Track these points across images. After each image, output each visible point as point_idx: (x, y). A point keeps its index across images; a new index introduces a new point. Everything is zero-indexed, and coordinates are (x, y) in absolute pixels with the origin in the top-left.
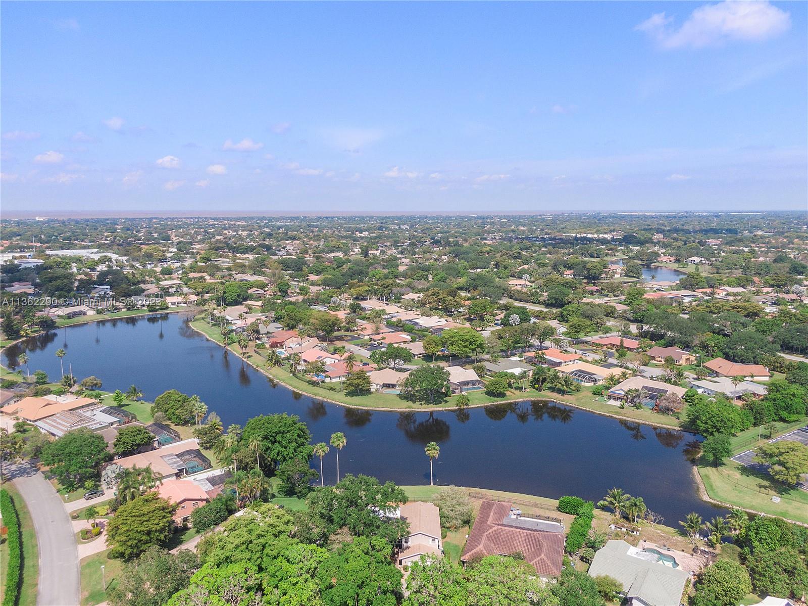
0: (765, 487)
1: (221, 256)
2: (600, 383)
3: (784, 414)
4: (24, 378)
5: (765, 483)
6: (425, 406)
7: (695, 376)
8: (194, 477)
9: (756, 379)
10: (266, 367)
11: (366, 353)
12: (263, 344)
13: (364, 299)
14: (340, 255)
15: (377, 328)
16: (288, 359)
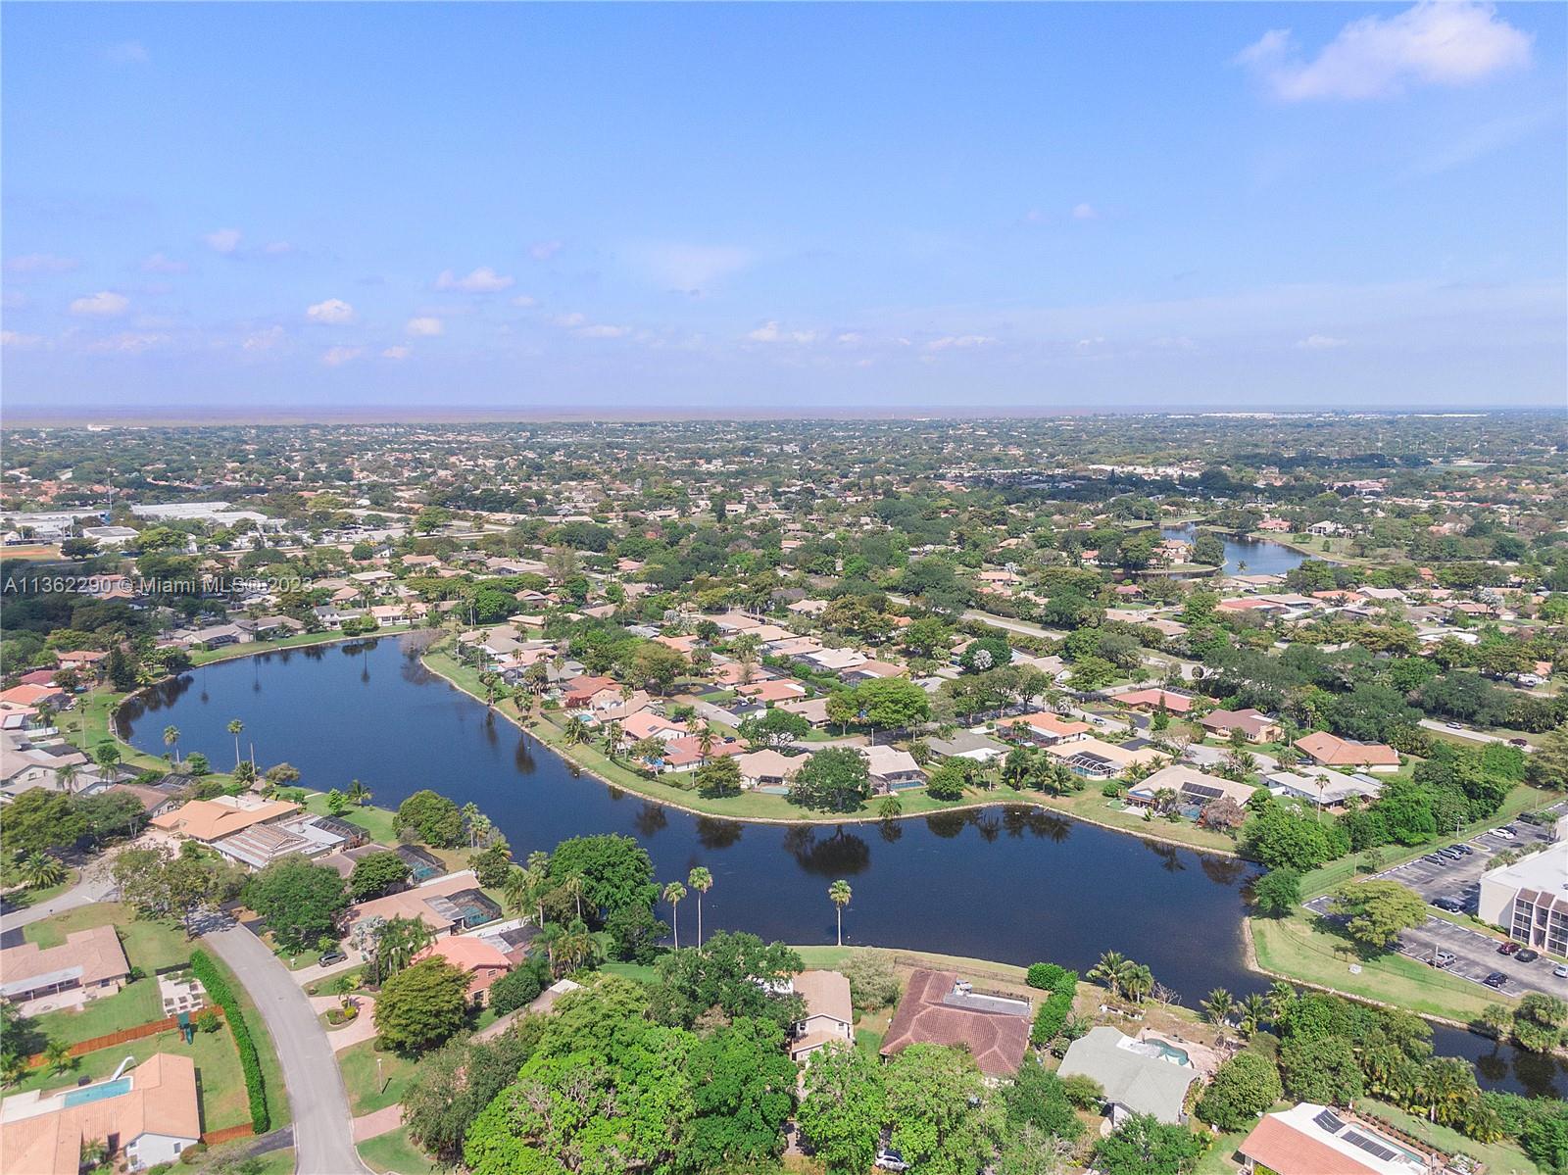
0: (1345, 950)
1: (455, 517)
2: (1117, 776)
3: (1402, 832)
4: (173, 766)
5: (1348, 944)
6: (828, 814)
7: (1277, 764)
8: (479, 932)
9: (1373, 770)
10: (563, 746)
11: (731, 720)
12: (554, 701)
13: (722, 610)
14: (674, 514)
15: (747, 673)
16: (600, 729)
